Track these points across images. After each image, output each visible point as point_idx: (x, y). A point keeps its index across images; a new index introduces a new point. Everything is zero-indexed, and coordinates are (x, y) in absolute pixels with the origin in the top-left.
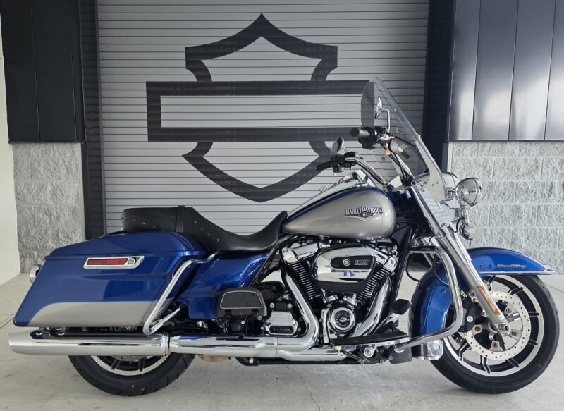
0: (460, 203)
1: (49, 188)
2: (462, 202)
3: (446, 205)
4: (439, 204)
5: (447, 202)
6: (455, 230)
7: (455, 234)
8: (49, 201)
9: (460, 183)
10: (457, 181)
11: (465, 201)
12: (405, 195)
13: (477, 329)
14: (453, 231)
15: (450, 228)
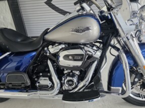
0: (139, 20)
1: (2, 17)
2: (141, 20)
3: (132, 21)
4: (127, 21)
5: (133, 20)
6: (134, 36)
7: (134, 39)
8: (3, 21)
9: (141, 8)
10: (140, 6)
11: (143, 19)
12: (108, 17)
13: (140, 83)
14: (133, 37)
15: (131, 35)
